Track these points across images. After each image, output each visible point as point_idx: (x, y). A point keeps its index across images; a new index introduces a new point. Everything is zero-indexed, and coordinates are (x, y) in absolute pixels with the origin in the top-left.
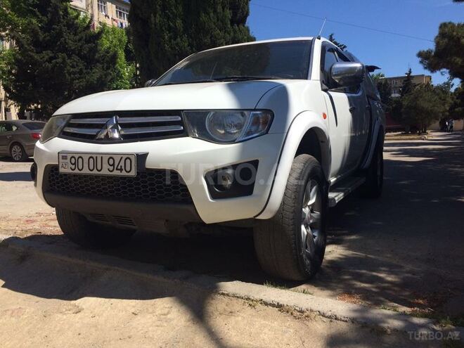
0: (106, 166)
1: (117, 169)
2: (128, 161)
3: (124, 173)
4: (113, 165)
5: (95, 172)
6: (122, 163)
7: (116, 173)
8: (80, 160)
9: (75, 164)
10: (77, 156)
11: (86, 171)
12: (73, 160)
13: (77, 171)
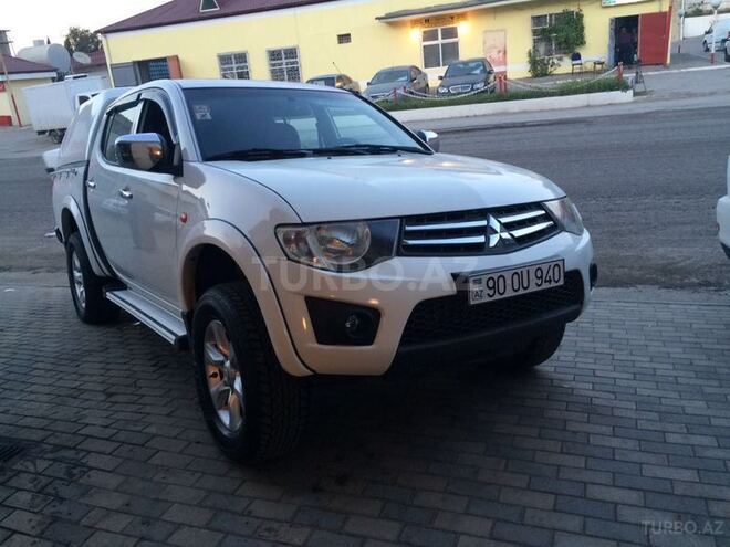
0: (533, 280)
1: (546, 281)
2: (557, 269)
3: (553, 284)
4: (542, 277)
5: (521, 292)
6: (551, 274)
7: (546, 286)
8: (501, 280)
9: (494, 287)
10: (495, 276)
11: (510, 293)
12: (491, 284)
13: (497, 297)
